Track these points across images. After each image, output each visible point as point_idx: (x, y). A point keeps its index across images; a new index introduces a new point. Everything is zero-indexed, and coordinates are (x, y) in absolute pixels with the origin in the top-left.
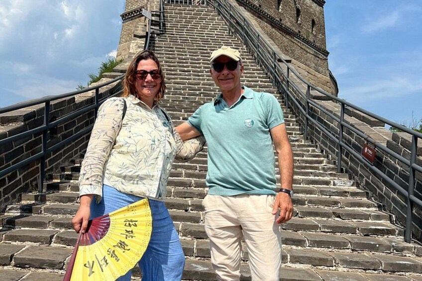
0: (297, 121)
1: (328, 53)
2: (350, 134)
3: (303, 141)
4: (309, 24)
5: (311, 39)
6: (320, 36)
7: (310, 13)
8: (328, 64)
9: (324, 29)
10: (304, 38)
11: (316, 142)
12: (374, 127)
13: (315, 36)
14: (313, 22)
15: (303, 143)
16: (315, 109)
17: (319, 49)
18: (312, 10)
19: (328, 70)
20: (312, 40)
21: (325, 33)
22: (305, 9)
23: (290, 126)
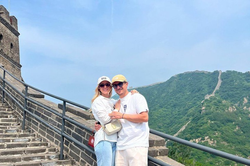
0: (13, 114)
1: (21, 66)
2: (69, 126)
3: (22, 131)
4: (9, 46)
5: (10, 55)
6: (16, 55)
7: (10, 39)
8: (21, 73)
9: (19, 51)
10: (5, 55)
11: (33, 131)
12: (88, 120)
13: (13, 54)
14: (12, 45)
15: (22, 133)
16: (31, 104)
17: (15, 63)
18: (11, 37)
19: (21, 77)
20: (10, 57)
21: (19, 53)
22: (6, 35)
23: (8, 118)
